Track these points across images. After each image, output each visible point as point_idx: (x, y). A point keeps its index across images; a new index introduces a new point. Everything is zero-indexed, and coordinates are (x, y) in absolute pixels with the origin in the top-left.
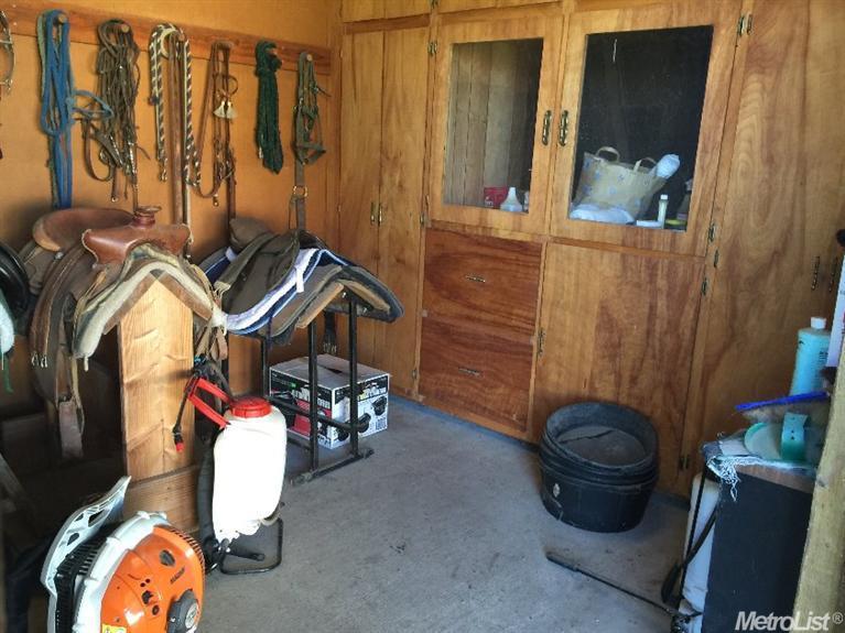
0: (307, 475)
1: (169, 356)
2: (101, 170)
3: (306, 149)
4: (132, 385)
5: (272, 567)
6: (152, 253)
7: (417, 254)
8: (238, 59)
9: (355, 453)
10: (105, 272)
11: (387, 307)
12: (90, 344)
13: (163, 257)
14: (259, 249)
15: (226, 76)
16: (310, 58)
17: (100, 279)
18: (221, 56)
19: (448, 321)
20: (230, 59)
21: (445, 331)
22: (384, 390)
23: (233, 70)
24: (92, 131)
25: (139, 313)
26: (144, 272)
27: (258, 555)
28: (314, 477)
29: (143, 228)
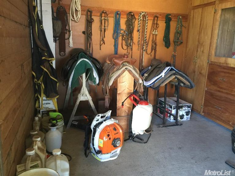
0: (161, 126)
1: (128, 88)
2: (125, 47)
3: (177, 42)
4: (119, 94)
5: (145, 143)
6: (127, 64)
7: (205, 71)
8: (161, 19)
9: (177, 124)
10: (116, 68)
11: (189, 84)
12: (111, 83)
13: (129, 65)
14: (156, 67)
15: (157, 24)
16: (181, 17)
17: (115, 69)
18: (156, 19)
19: (213, 92)
20: (158, 19)
21: (212, 95)
22: (189, 109)
23: (159, 22)
24: (124, 38)
25: (122, 77)
26: (124, 68)
27: (142, 139)
28: (163, 127)
29: (125, 59)
